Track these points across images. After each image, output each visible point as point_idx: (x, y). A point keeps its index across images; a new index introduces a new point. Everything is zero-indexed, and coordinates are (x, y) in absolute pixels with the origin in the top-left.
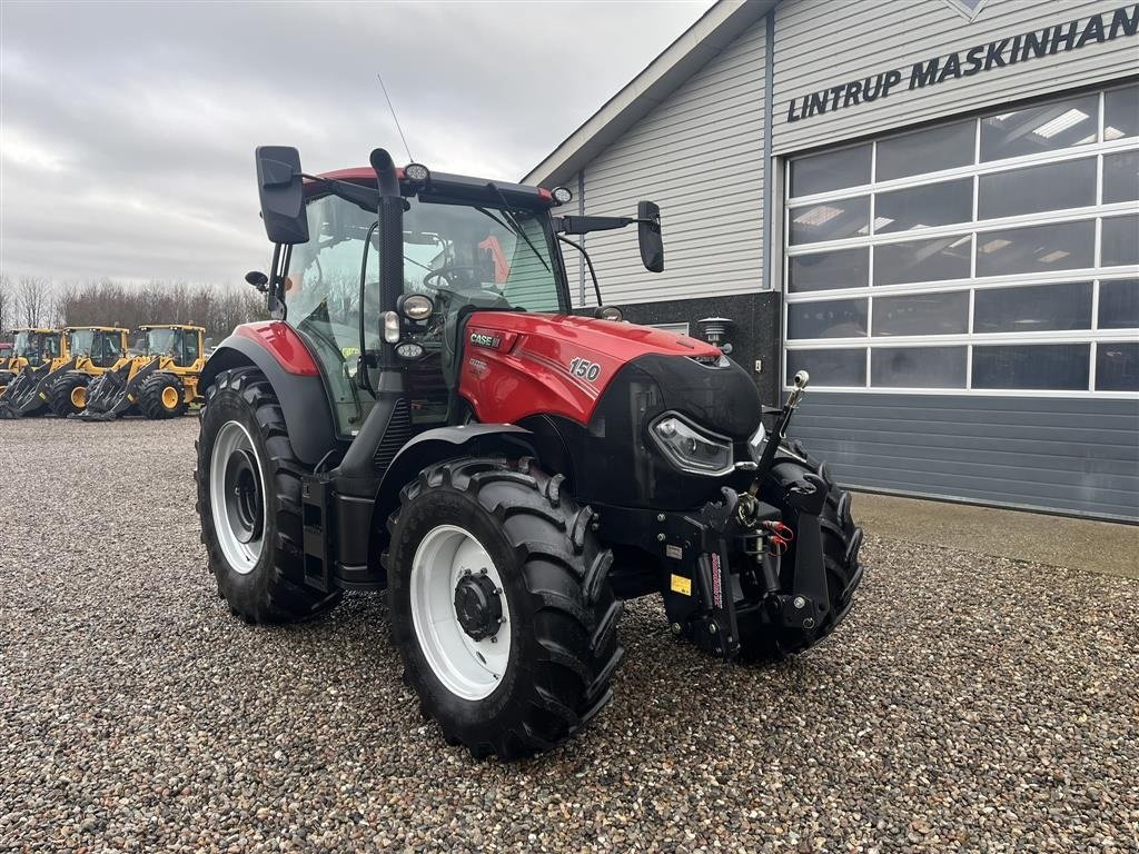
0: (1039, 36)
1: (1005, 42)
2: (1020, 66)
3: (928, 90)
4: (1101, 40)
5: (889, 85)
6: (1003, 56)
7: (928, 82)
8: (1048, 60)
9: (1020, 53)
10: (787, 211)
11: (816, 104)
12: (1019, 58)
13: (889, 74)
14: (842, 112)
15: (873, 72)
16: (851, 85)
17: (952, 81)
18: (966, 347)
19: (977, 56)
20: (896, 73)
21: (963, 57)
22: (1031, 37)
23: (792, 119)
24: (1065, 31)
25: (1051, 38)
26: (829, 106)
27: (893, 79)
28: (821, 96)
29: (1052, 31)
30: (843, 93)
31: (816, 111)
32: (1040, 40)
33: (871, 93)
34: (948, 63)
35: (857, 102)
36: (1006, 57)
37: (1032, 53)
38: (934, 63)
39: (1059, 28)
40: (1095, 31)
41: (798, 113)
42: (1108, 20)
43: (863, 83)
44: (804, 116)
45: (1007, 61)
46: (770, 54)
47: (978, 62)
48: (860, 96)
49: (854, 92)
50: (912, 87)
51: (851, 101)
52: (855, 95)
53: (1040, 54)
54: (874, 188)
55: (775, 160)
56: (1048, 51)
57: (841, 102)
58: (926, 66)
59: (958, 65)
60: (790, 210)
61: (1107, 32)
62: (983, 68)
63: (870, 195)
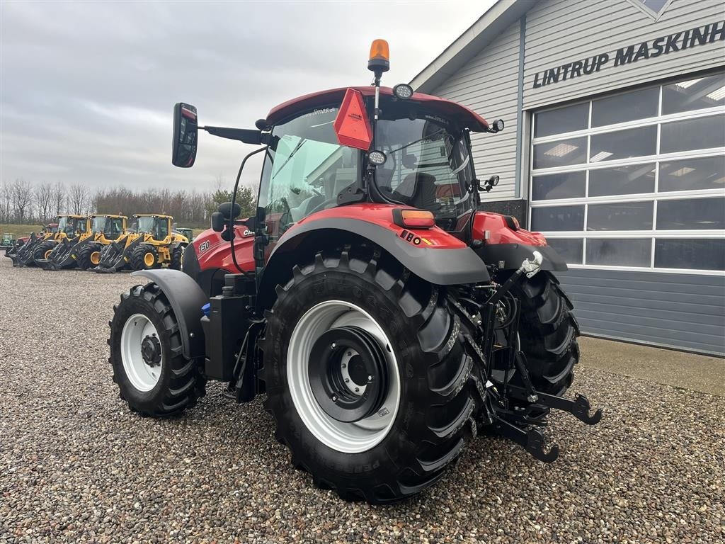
0: (702, 31)
1: (679, 35)
2: (689, 51)
3: (627, 66)
5: (600, 63)
6: (677, 44)
7: (626, 61)
8: (708, 46)
9: (689, 42)
10: (532, 147)
11: (552, 76)
12: (688, 45)
13: (601, 56)
14: (569, 81)
15: (590, 55)
16: (575, 64)
17: (643, 61)
18: (651, 239)
19: (660, 44)
20: (605, 56)
21: (650, 45)
22: (696, 31)
23: (536, 86)
24: (720, 26)
25: (710, 31)
26: (561, 77)
27: (603, 59)
28: (556, 70)
29: (711, 27)
30: (570, 69)
31: (552, 81)
32: (702, 33)
33: (589, 69)
34: (641, 49)
35: (579, 75)
36: (679, 45)
37: (697, 42)
38: (631, 48)
39: (715, 25)
41: (540, 82)
43: (583, 62)
44: (544, 84)
45: (680, 47)
46: (523, 44)
47: (660, 48)
48: (582, 71)
49: (577, 68)
50: (616, 65)
51: (576, 74)
52: (578, 71)
53: (703, 42)
54: (590, 131)
55: (524, 113)
56: (708, 41)
57: (569, 75)
58: (625, 50)
59: (647, 50)
60: (534, 146)
62: (664, 52)
63: (587, 136)
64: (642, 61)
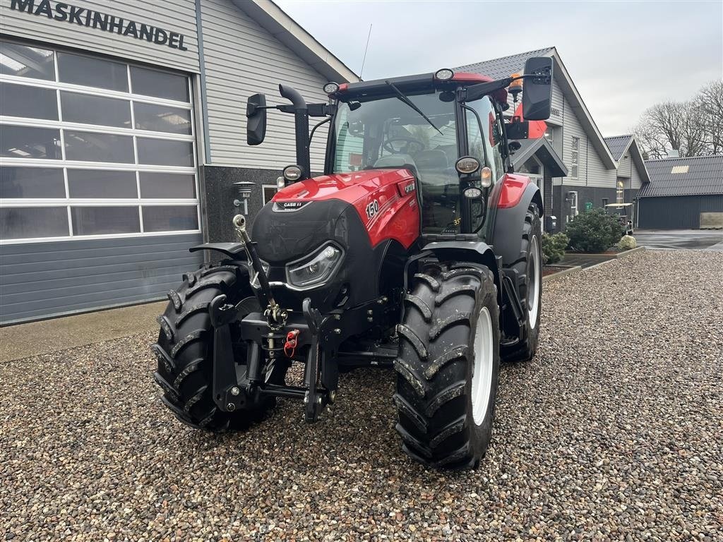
0: (102, 17)
1: (81, 10)
4: (136, 37)
6: (81, 18)
7: (26, 9)
9: (92, 22)
12: (91, 24)
17: (46, 18)
18: (66, 207)
19: (63, 10)
21: (53, 6)
22: (97, 15)
24: (117, 21)
25: (109, 21)
29: (110, 18)
36: (84, 21)
37: (98, 25)
39: (113, 18)
40: (131, 29)
42: (138, 27)
47: (64, 14)
50: (13, 7)
53: (104, 28)
56: (108, 29)
59: (49, 9)
61: (139, 33)
62: (68, 19)
64: (43, 18)
